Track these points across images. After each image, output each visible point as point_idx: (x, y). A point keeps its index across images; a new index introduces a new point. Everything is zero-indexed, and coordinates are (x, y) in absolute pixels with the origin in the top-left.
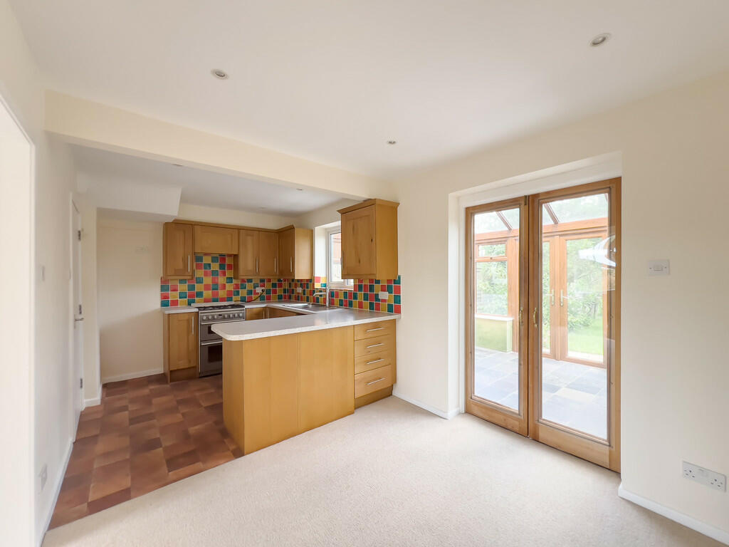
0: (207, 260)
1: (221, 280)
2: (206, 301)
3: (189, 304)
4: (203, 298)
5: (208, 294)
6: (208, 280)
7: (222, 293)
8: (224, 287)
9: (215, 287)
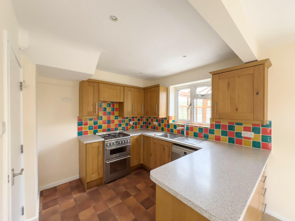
0: (104, 105)
1: (112, 118)
2: (104, 131)
3: (95, 133)
4: (102, 129)
5: (105, 126)
6: (105, 118)
7: (112, 126)
8: (113, 122)
9: (109, 122)
